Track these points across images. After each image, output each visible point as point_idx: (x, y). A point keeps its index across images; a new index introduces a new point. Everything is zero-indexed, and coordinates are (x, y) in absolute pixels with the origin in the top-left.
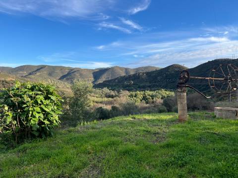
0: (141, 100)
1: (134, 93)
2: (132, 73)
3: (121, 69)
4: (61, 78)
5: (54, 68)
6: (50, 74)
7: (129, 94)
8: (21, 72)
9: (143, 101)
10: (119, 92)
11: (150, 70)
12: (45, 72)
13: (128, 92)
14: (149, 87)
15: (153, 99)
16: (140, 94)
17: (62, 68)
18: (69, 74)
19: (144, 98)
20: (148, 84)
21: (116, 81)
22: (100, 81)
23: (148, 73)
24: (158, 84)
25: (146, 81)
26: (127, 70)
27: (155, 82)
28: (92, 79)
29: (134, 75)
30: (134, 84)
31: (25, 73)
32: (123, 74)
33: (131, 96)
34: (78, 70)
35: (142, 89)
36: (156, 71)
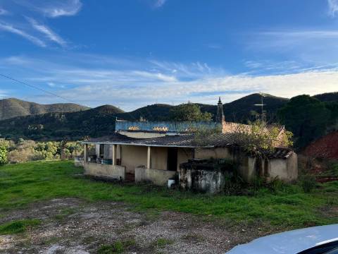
1: (43, 144)
2: (42, 112)
3: (22, 103)
7: (36, 146)
9: (57, 155)
10: (17, 142)
11: (73, 110)
13: (33, 142)
14: (70, 134)
15: (71, 152)
16: (53, 145)
19: (59, 152)
20: (68, 131)
21: (13, 123)
23: (68, 115)
24: (82, 131)
25: (65, 126)
26: (32, 106)
27: (79, 128)
29: (45, 116)
30: (44, 130)
32: (26, 113)
33: (39, 148)
35: (58, 138)
36: (81, 111)
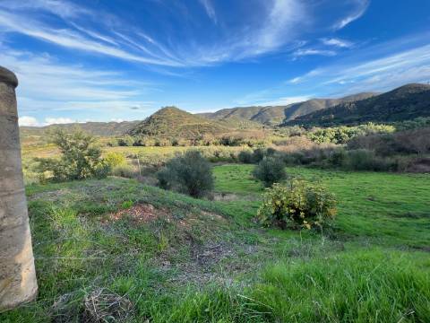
0: (332, 139)
3: (320, 101)
4: (252, 119)
5: (246, 109)
6: (242, 116)
12: (237, 114)
17: (253, 108)
18: (259, 113)
20: (358, 117)
21: (311, 116)
22: (292, 118)
23: (357, 103)
25: (355, 114)
26: (327, 101)
27: (369, 113)
28: (284, 116)
30: (335, 119)
32: (322, 107)
34: (269, 108)
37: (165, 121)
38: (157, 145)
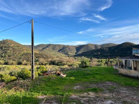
1: (100, 60)
2: (99, 48)
3: (92, 45)
4: (59, 51)
5: (55, 45)
6: (53, 49)
7: (97, 60)
8: (39, 48)
9: (105, 64)
10: (91, 59)
11: (111, 46)
12: (51, 48)
13: (96, 59)
14: (110, 56)
15: (111, 63)
16: (104, 60)
17: (59, 45)
19: (106, 63)
20: (109, 54)
21: (90, 52)
22: (80, 53)
23: (109, 48)
24: (116, 55)
26: (96, 46)
28: (75, 51)
29: (100, 49)
30: (100, 54)
31: (41, 48)
32: (94, 48)
33: (99, 61)
34: (68, 46)
35: (106, 58)
36: (114, 46)
37: (11, 49)
38: (6, 64)
